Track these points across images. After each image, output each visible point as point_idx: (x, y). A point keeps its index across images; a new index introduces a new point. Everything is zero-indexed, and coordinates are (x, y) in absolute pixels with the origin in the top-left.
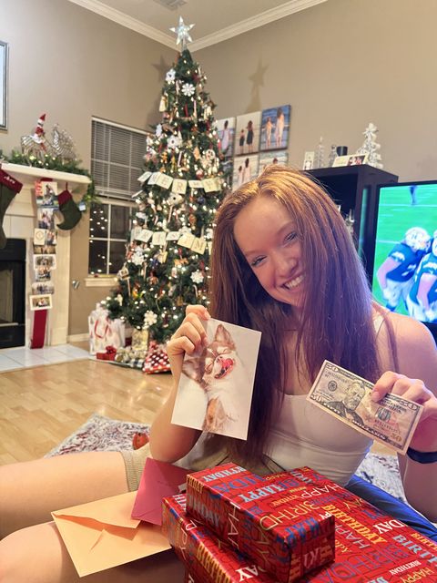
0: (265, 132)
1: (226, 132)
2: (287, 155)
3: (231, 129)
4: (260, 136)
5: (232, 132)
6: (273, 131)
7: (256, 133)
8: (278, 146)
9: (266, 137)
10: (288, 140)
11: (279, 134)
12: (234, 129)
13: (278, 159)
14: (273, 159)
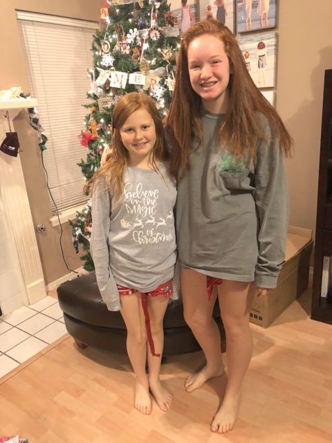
0: (243, 8)
1: (186, 11)
2: (277, 36)
3: (191, 7)
4: (235, 13)
5: (193, 11)
6: (255, 5)
7: (229, 10)
8: (263, 26)
9: (245, 14)
10: (277, 17)
11: (264, 9)
12: (197, 6)
13: (265, 42)
14: (257, 44)
